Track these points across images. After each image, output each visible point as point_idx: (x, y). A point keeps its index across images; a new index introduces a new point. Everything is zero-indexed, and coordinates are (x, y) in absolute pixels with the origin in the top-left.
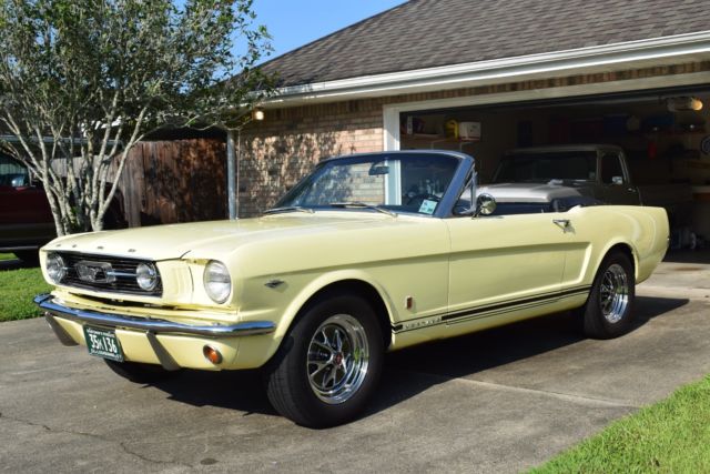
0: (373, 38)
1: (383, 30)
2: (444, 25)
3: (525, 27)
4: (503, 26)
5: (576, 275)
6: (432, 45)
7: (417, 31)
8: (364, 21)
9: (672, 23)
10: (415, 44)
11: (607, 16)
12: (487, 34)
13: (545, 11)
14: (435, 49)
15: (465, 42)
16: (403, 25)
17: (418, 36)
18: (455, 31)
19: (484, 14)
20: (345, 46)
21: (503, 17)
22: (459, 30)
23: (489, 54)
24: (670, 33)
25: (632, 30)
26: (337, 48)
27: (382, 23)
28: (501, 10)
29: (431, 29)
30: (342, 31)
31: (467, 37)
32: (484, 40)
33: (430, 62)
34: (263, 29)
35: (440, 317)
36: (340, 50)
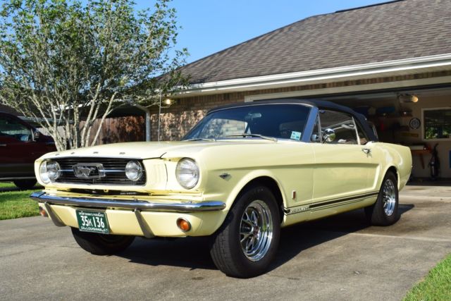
0: (235, 59)
1: (240, 55)
2: (278, 52)
3: (330, 53)
4: (316, 52)
5: (371, 185)
6: (275, 63)
7: (262, 55)
8: (226, 50)
9: (417, 51)
10: (264, 62)
11: (378, 47)
12: (308, 56)
13: (338, 45)
14: (278, 64)
15: (295, 61)
16: (252, 52)
17: (264, 57)
18: (287, 55)
19: (302, 46)
20: (218, 63)
21: (314, 48)
22: (289, 54)
23: (312, 67)
24: (419, 56)
25: (396, 55)
26: (215, 64)
27: (237, 51)
28: (312, 44)
29: (271, 54)
30: (213, 55)
31: (296, 58)
32: (307, 60)
33: (277, 71)
34: (185, 50)
35: (308, 206)
36: (216, 65)
